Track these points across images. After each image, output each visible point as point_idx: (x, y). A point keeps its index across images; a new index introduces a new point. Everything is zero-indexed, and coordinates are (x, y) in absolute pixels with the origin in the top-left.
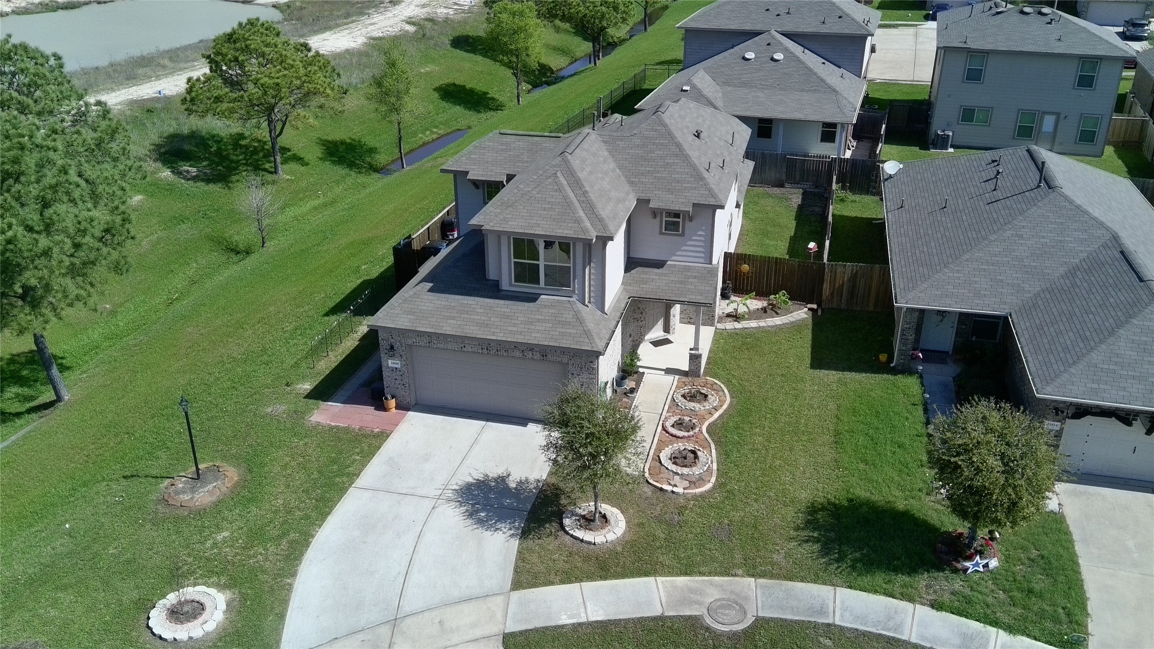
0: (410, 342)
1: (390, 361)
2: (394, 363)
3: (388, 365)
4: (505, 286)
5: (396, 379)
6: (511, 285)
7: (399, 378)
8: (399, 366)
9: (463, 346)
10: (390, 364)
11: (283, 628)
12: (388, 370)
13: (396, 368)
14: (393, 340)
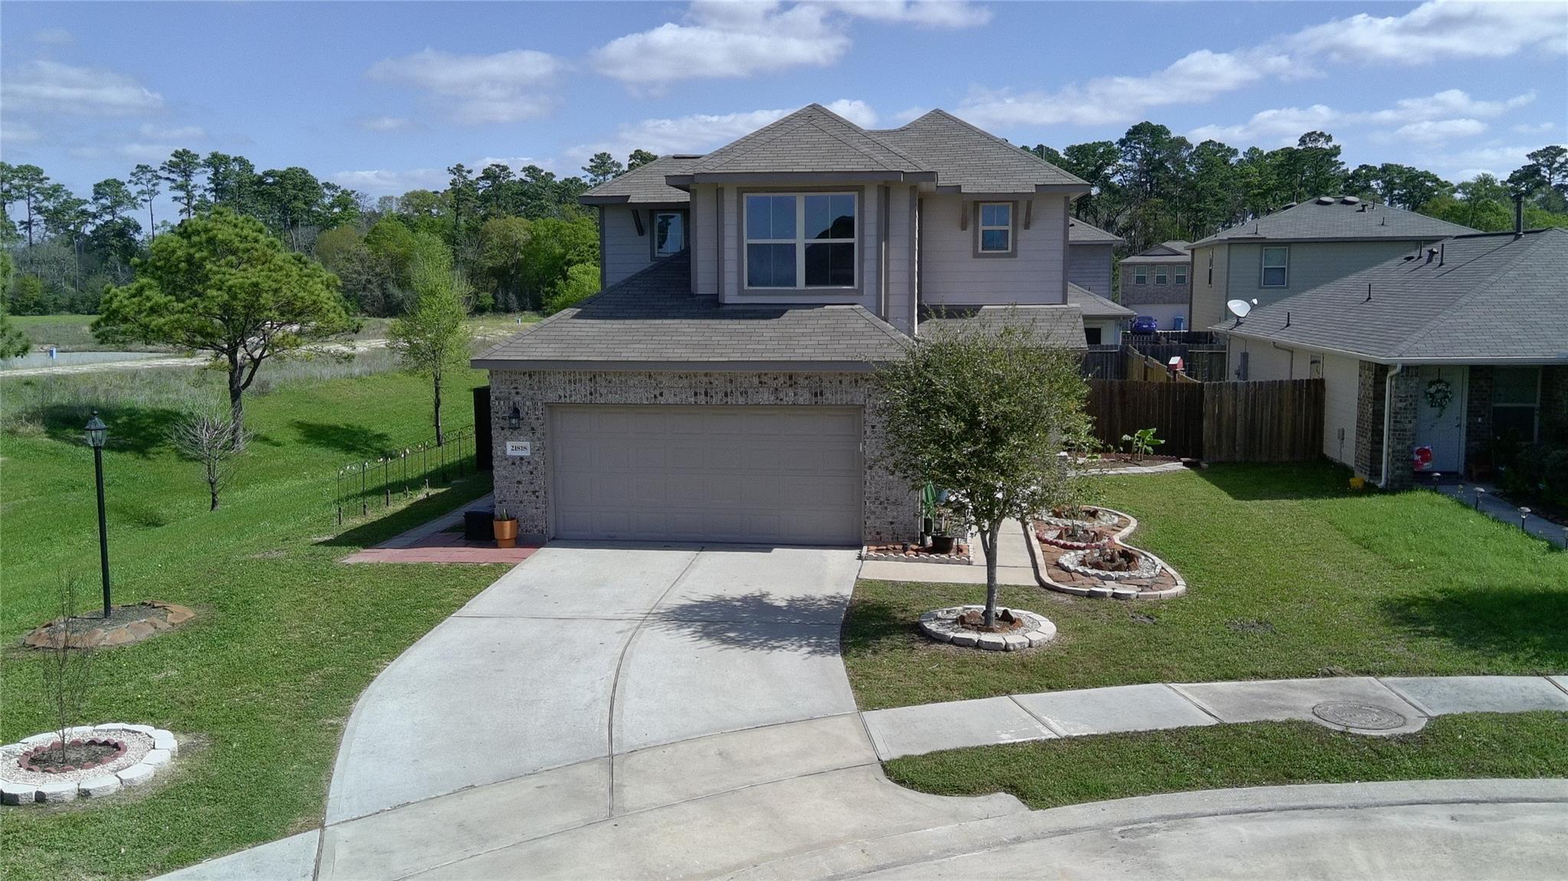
0: (552, 397)
1: (509, 445)
2: (517, 448)
3: (504, 452)
4: (730, 297)
5: (519, 482)
6: (741, 292)
7: (526, 478)
8: (526, 453)
9: (657, 392)
10: (509, 452)
11: (329, 781)
12: (505, 463)
13: (522, 458)
14: (518, 398)
